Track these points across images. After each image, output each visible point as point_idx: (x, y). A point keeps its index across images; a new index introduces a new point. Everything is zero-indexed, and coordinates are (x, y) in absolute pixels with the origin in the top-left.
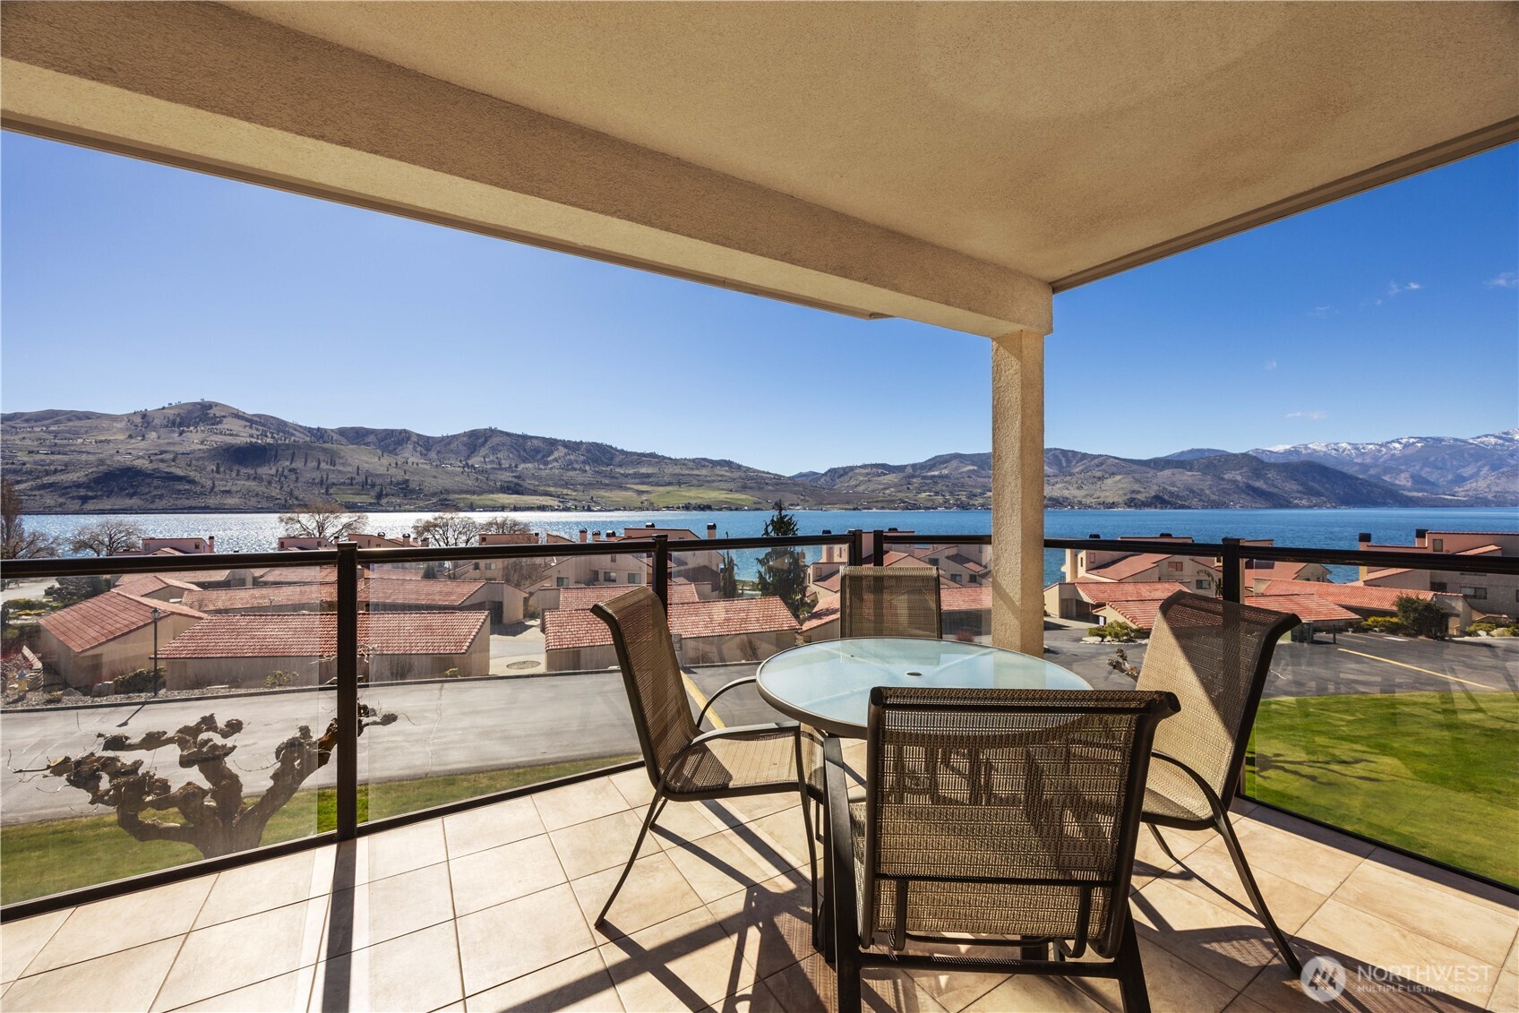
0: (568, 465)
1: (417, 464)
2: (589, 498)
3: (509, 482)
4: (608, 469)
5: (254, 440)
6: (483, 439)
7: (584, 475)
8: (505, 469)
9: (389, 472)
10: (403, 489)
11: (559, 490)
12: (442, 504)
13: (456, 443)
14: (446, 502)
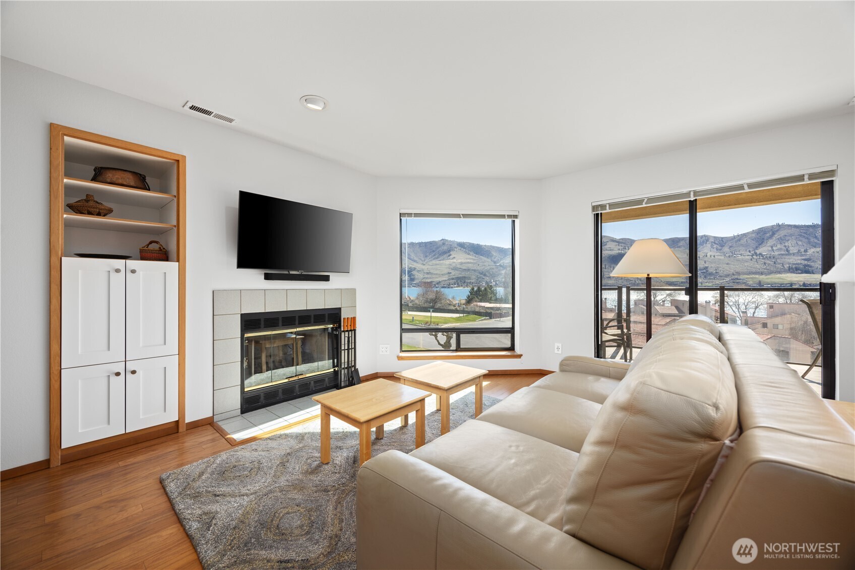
1: (714, 256)
5: (620, 251)
6: (771, 233)
8: (794, 254)
10: (704, 273)
12: (734, 282)
13: (745, 239)
14: (738, 281)
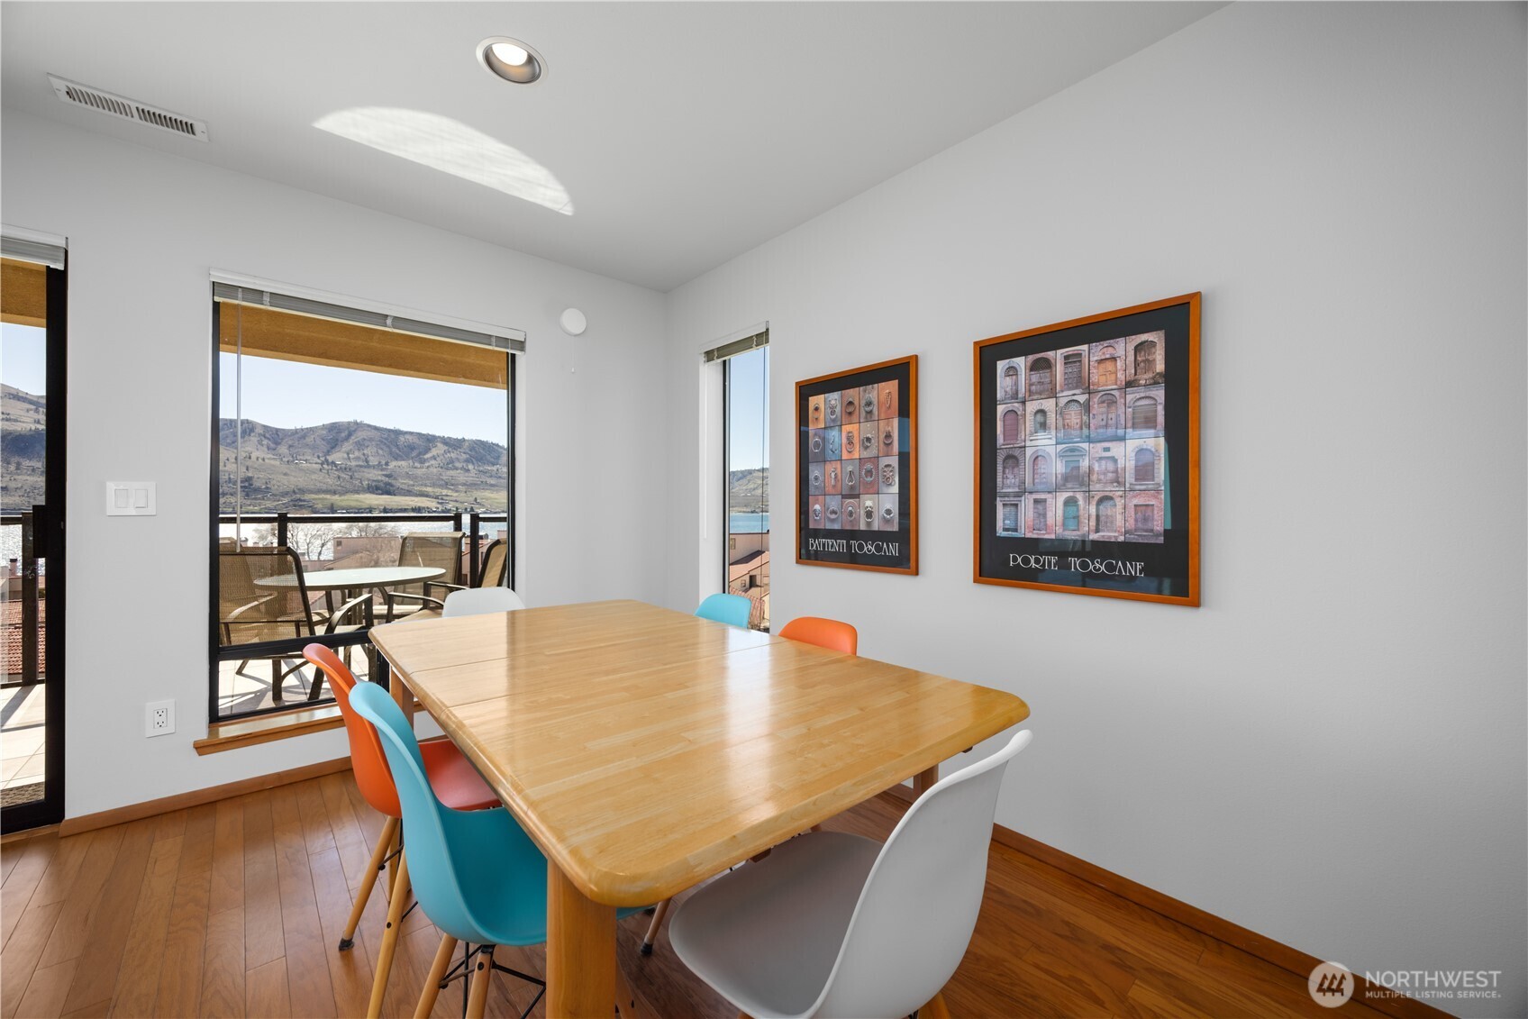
0: (448, 464)
1: (263, 460)
2: (472, 499)
3: (378, 481)
4: (495, 468)
6: (346, 433)
7: (467, 474)
8: (374, 467)
9: (226, 469)
11: (438, 491)
12: (295, 506)
13: (312, 437)
14: (300, 503)
